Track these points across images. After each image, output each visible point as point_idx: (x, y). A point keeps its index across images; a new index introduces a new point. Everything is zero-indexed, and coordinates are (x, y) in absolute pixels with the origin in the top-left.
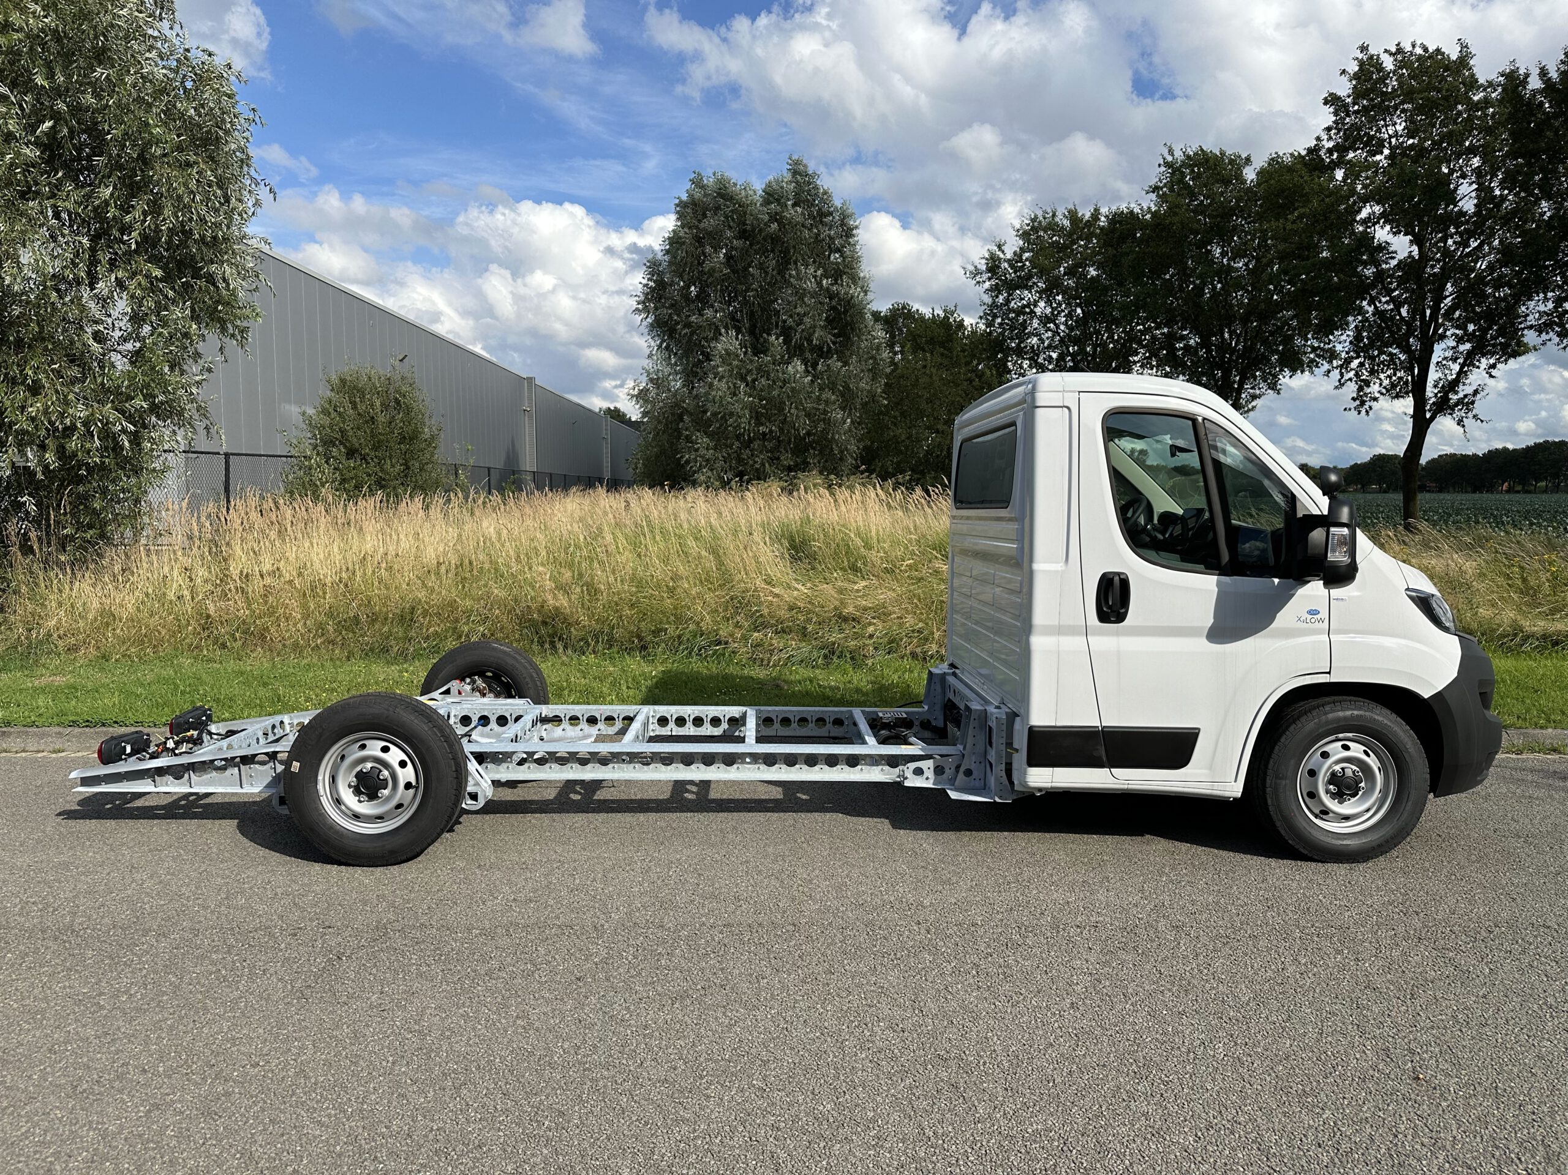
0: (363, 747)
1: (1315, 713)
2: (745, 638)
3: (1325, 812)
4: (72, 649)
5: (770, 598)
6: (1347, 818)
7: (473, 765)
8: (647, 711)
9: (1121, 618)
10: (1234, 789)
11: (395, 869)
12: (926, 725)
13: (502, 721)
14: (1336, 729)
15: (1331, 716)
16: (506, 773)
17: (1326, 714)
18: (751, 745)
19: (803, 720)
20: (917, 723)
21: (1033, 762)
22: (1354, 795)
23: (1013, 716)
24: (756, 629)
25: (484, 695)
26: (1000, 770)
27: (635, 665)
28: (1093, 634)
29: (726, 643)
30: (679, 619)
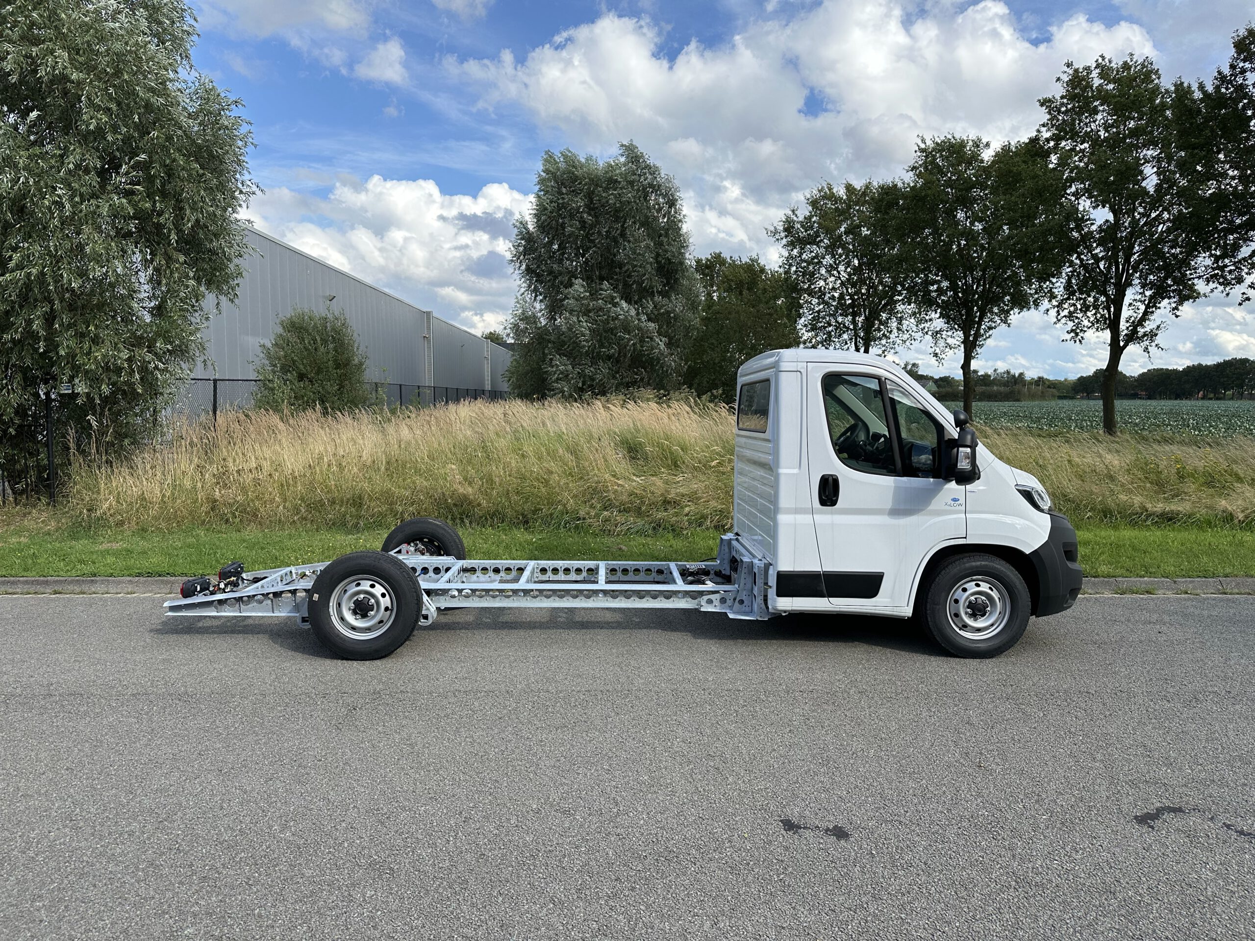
0: (358, 585)
1: (957, 563)
2: (597, 516)
3: (965, 627)
4: (121, 524)
5: (616, 487)
6: (979, 630)
7: (425, 597)
8: (532, 564)
9: (833, 503)
10: (906, 610)
11: (378, 663)
12: (718, 574)
13: (437, 570)
14: (970, 574)
15: (967, 565)
16: (444, 603)
17: (964, 563)
18: (602, 585)
19: (637, 570)
20: (712, 572)
21: (780, 594)
22: (983, 615)
23: (768, 566)
24: (605, 509)
25: (423, 554)
26: (760, 600)
27: (521, 535)
28: (817, 513)
29: (584, 519)
30: (550, 503)
